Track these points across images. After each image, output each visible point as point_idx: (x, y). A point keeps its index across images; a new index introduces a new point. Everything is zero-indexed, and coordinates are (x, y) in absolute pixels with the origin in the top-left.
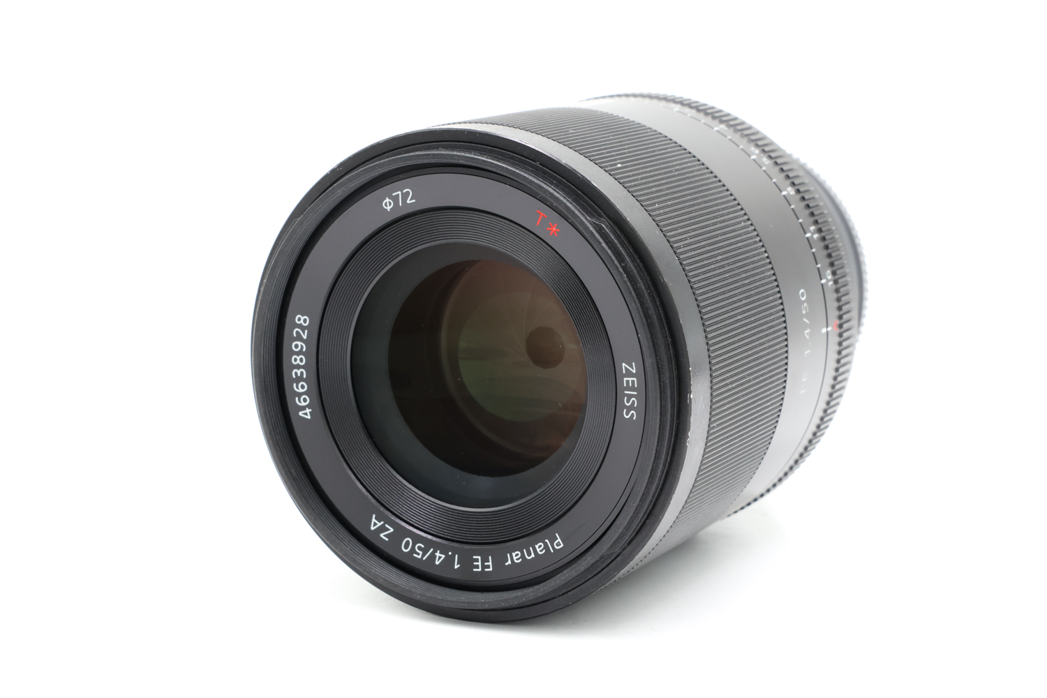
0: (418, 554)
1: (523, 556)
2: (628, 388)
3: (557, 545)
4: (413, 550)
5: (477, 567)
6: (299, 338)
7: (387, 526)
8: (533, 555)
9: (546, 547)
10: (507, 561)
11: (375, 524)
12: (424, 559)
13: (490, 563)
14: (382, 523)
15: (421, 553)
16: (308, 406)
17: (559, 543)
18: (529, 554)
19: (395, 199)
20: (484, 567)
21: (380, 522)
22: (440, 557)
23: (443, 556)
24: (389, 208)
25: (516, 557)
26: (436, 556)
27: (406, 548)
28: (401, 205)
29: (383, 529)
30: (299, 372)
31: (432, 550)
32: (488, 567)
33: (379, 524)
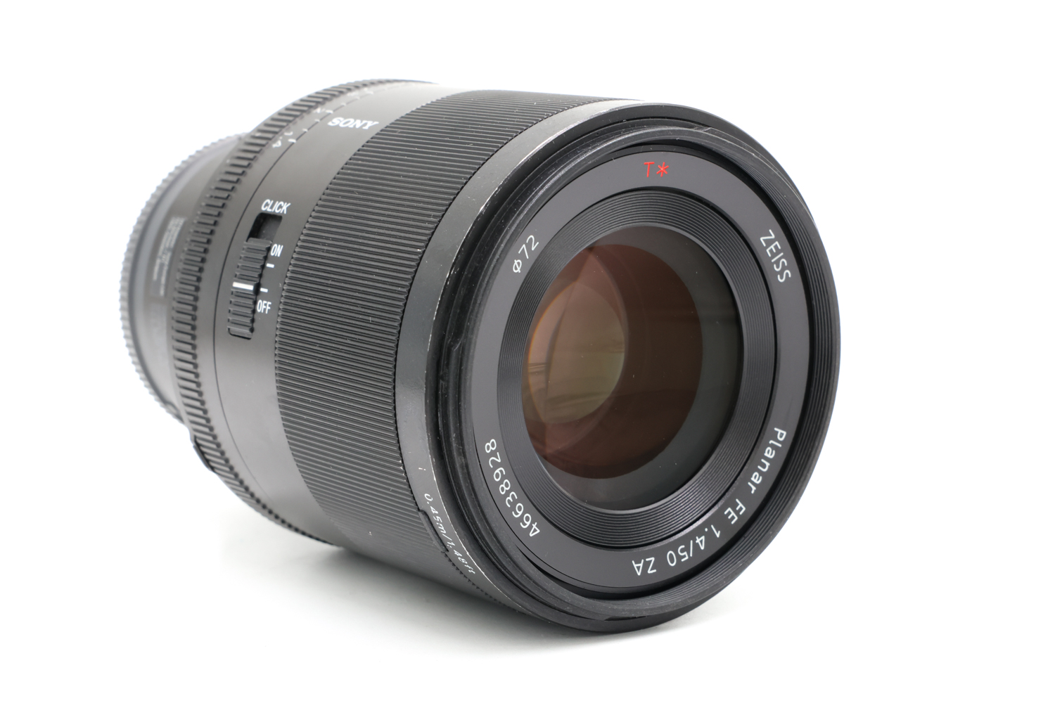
0: (685, 556)
1: (761, 473)
2: (774, 255)
3: (781, 437)
4: (679, 558)
5: (733, 518)
6: (496, 465)
7: (647, 560)
8: (768, 464)
9: (773, 447)
10: (751, 489)
11: (638, 567)
12: (691, 555)
13: (741, 505)
14: (643, 561)
15: (685, 553)
16: (533, 522)
17: (782, 434)
18: (764, 466)
19: (522, 256)
20: (737, 513)
21: (640, 563)
22: (701, 541)
23: (703, 538)
24: (519, 270)
25: (756, 479)
26: (698, 543)
27: (672, 561)
28: (528, 258)
29: (646, 565)
30: (510, 498)
31: (691, 542)
32: (741, 509)
33: (641, 565)
